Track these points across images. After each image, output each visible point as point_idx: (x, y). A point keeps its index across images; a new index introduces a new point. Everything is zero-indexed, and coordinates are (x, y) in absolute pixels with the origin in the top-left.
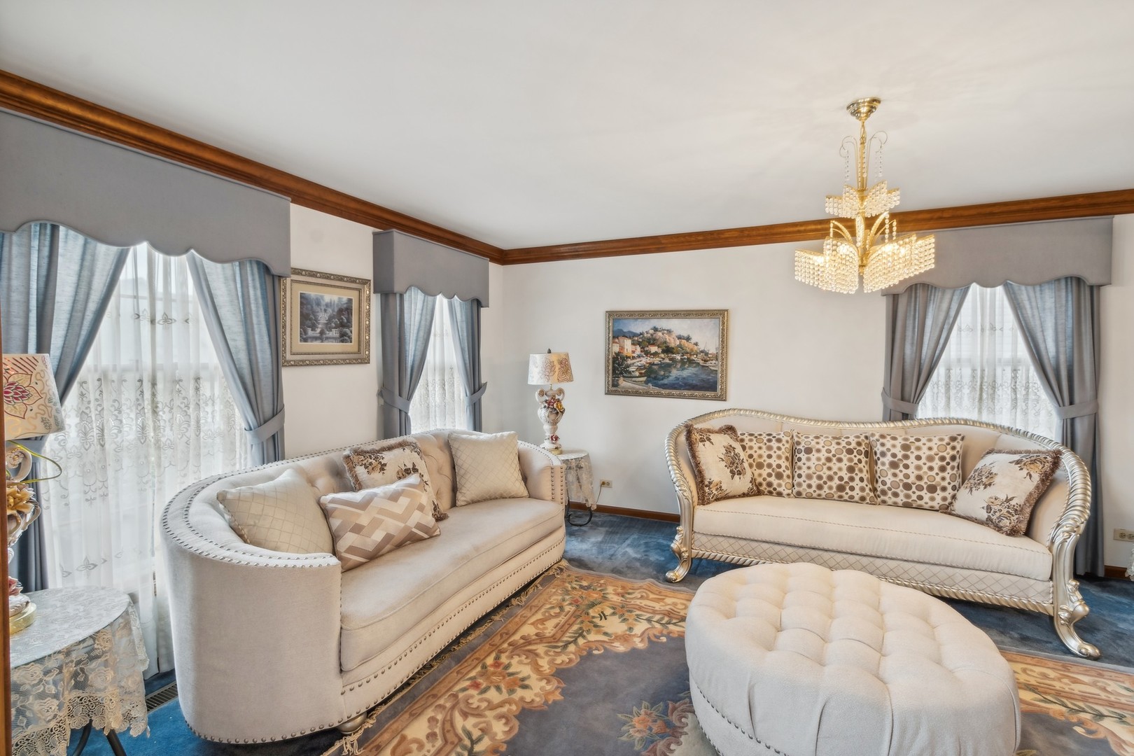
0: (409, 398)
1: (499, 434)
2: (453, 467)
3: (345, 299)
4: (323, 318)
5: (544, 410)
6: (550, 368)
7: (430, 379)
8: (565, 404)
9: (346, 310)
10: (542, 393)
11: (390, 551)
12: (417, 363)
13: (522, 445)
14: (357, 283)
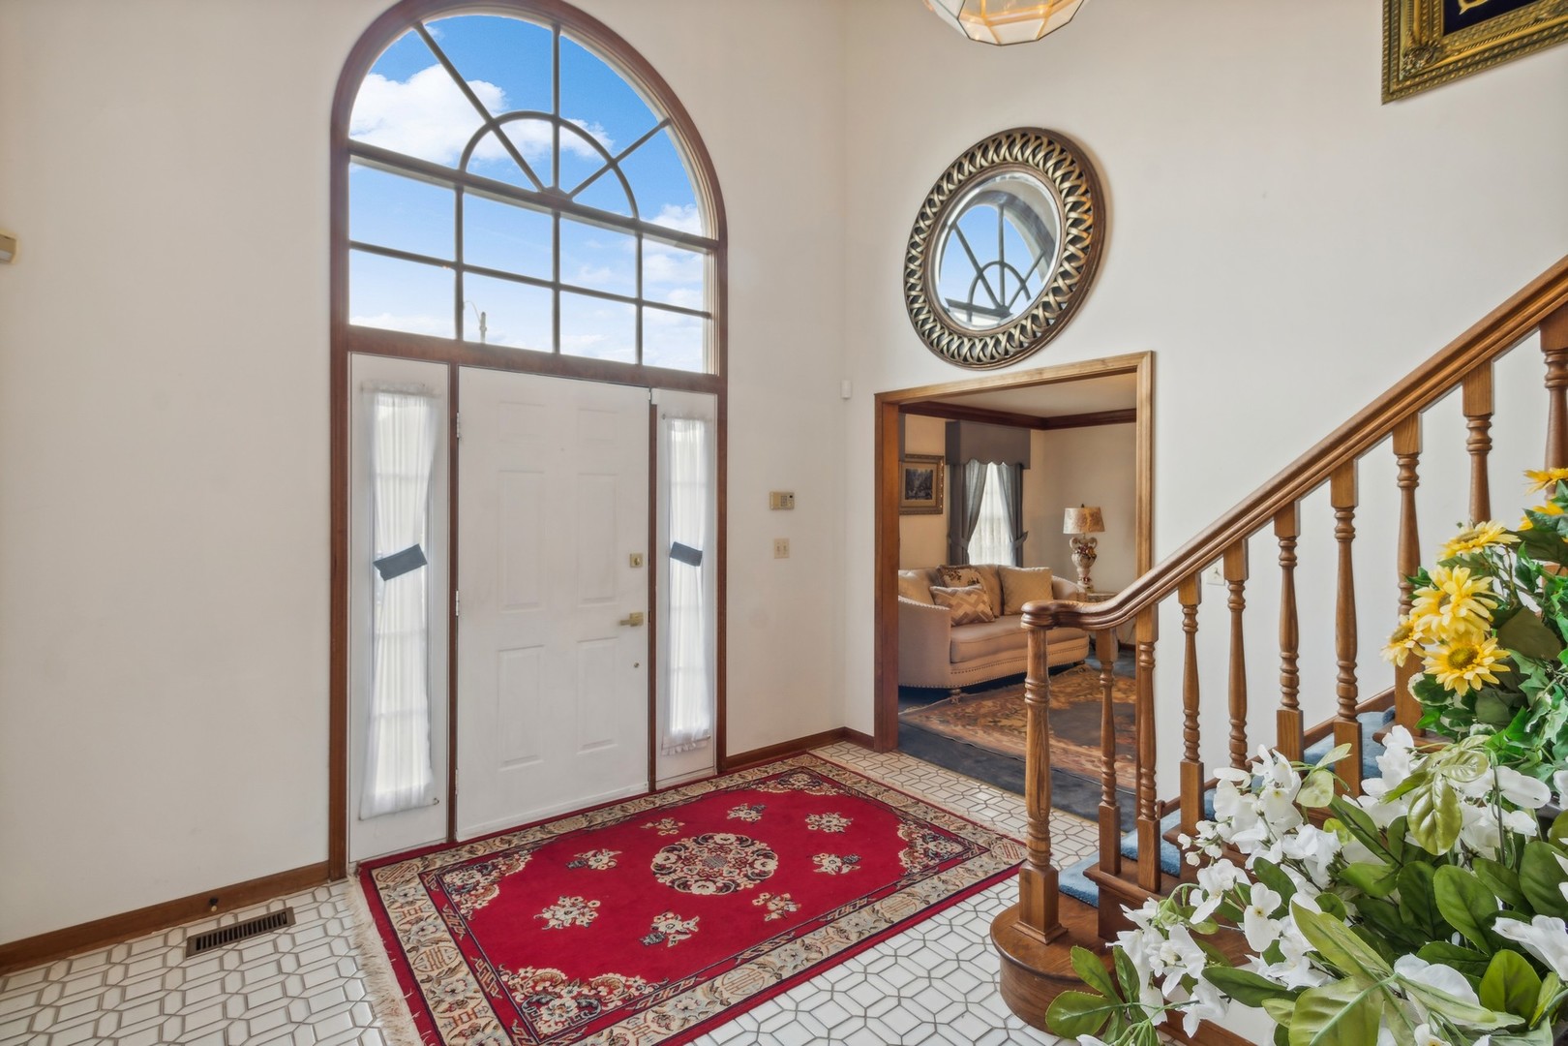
0: (969, 539)
1: (1037, 569)
2: (1002, 590)
3: (929, 470)
4: (917, 483)
5: (1077, 555)
6: (1082, 520)
7: (983, 527)
8: (1096, 551)
9: (929, 477)
10: (1076, 541)
11: (966, 624)
12: (974, 515)
13: (1055, 578)
14: (936, 459)
